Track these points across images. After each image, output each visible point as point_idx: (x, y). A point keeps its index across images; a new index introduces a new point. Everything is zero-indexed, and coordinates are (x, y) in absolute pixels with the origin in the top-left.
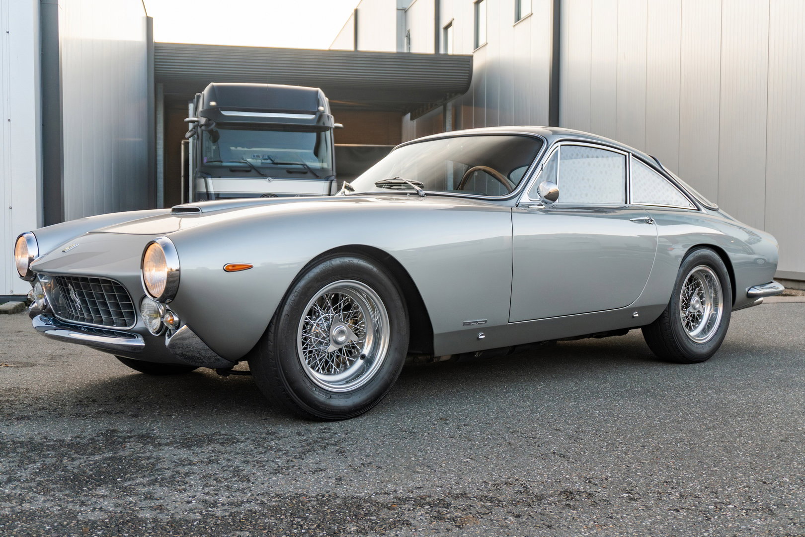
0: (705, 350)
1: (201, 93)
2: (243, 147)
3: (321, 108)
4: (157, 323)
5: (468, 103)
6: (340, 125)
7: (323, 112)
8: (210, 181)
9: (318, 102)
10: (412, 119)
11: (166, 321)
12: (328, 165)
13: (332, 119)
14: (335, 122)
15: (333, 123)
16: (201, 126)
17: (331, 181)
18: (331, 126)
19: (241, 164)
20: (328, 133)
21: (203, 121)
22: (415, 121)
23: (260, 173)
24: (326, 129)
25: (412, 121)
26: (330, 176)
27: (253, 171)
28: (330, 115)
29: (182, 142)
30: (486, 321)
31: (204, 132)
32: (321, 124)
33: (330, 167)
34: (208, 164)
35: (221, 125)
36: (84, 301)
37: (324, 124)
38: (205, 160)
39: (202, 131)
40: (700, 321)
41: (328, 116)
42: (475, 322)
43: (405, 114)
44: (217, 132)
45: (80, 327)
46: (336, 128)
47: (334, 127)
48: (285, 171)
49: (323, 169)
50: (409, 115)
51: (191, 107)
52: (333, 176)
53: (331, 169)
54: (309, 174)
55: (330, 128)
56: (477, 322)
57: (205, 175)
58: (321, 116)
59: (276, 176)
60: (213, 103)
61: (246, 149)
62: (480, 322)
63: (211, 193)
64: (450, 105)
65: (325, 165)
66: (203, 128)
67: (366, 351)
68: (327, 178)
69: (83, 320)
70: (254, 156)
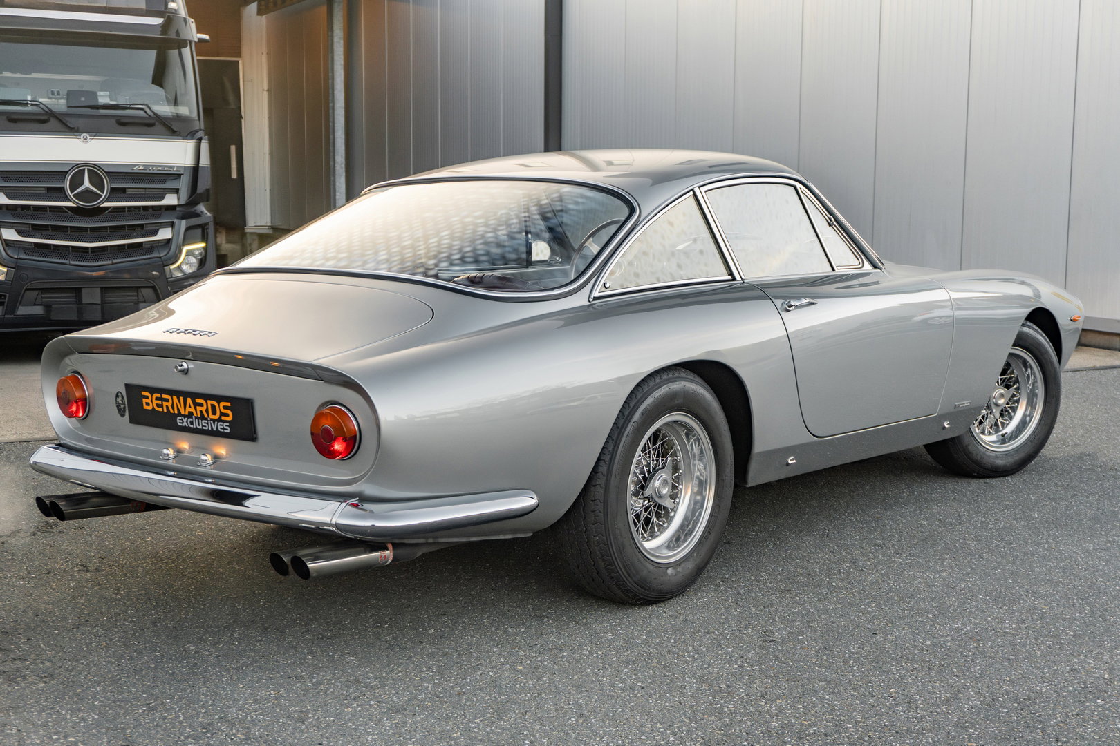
2: (14, 72)
3: (172, 5)
6: (206, 37)
7: (176, 11)
10: (260, 13)
12: (191, 111)
13: (193, 26)
14: (199, 31)
15: (193, 33)
17: (200, 140)
18: (191, 39)
19: (29, 108)
20: (186, 52)
23: (67, 126)
24: (181, 44)
25: (260, 17)
26: (197, 131)
27: (53, 121)
28: (187, 17)
32: (173, 36)
33: (195, 115)
37: (178, 33)
41: (185, 21)
46: (201, 40)
47: (196, 40)
48: (113, 121)
49: (178, 118)
50: (253, 7)
52: (200, 130)
53: (197, 119)
54: (158, 127)
55: (191, 42)
58: (170, 19)
59: (97, 132)
65: (184, 111)
68: (189, 135)
70: (53, 93)
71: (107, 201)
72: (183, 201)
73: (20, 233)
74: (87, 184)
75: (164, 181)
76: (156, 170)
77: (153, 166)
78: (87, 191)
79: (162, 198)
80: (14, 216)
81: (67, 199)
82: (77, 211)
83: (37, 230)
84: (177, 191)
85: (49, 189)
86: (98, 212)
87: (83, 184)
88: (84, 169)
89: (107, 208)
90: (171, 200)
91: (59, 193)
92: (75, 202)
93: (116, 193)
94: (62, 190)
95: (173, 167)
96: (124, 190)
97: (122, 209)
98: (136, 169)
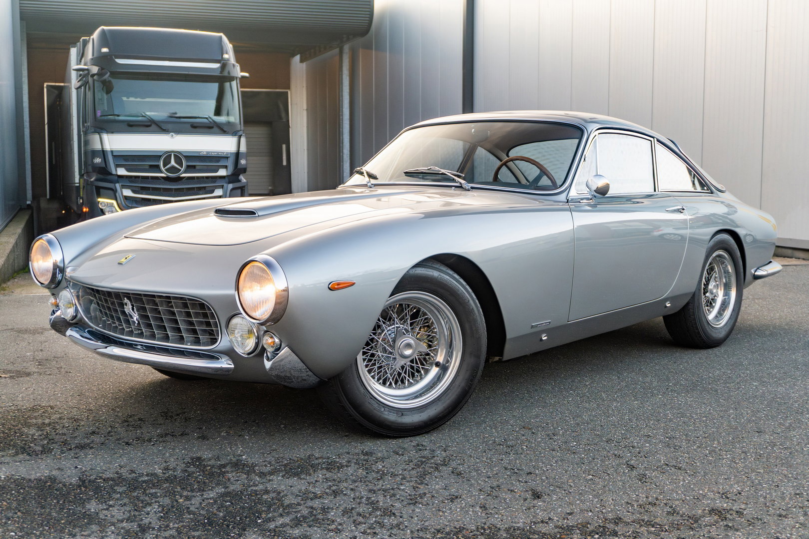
0: (722, 334)
1: (90, 37)
2: (136, 98)
3: (226, 56)
4: (251, 343)
5: (368, 47)
6: (246, 74)
7: (228, 60)
8: (105, 137)
9: (222, 51)
10: (302, 61)
11: (266, 344)
12: (235, 119)
13: (238, 68)
14: (242, 71)
15: (238, 72)
16: (93, 76)
17: (240, 137)
18: (237, 76)
19: (140, 118)
20: (234, 83)
21: (95, 69)
22: (305, 63)
23: (162, 128)
24: (231, 79)
25: (302, 64)
26: (239, 131)
27: (153, 126)
28: (235, 63)
29: (45, 86)
30: (550, 322)
31: (95, 82)
32: (225, 74)
33: (238, 121)
34: (103, 118)
35: (114, 74)
36: (144, 317)
37: (229, 73)
38: (99, 114)
39: (94, 81)
40: (714, 305)
41: (234, 65)
42: (542, 324)
43: (294, 55)
44: (110, 82)
45: (136, 345)
46: (243, 77)
47: (240, 76)
48: (189, 126)
49: (229, 123)
50: (298, 57)
51: (73, 52)
52: (241, 130)
53: (239, 123)
54: (216, 129)
55: (237, 78)
56: (543, 324)
57: (98, 130)
58: (224, 66)
59: (179, 132)
60: (105, 50)
61: (138, 99)
62: (545, 323)
63: (107, 151)
64: (346, 48)
65: (232, 119)
66: (95, 77)
67: (440, 358)
68: (234, 134)
69: (141, 335)
70: (153, 108)
71: (185, 172)
72: (229, 173)
73: (134, 192)
74: (173, 163)
75: (218, 161)
76: (213, 154)
77: (212, 152)
78: (173, 167)
79: (216, 171)
80: (131, 182)
81: (161, 172)
82: (167, 179)
83: (144, 190)
84: (226, 167)
85: (151, 166)
86: (179, 179)
87: (170, 163)
88: (171, 155)
89: (184, 177)
90: (222, 172)
91: (156, 168)
92: (166, 174)
93: (190, 168)
94: (158, 167)
95: (224, 153)
96: (194, 167)
97: (193, 178)
98: (201, 154)
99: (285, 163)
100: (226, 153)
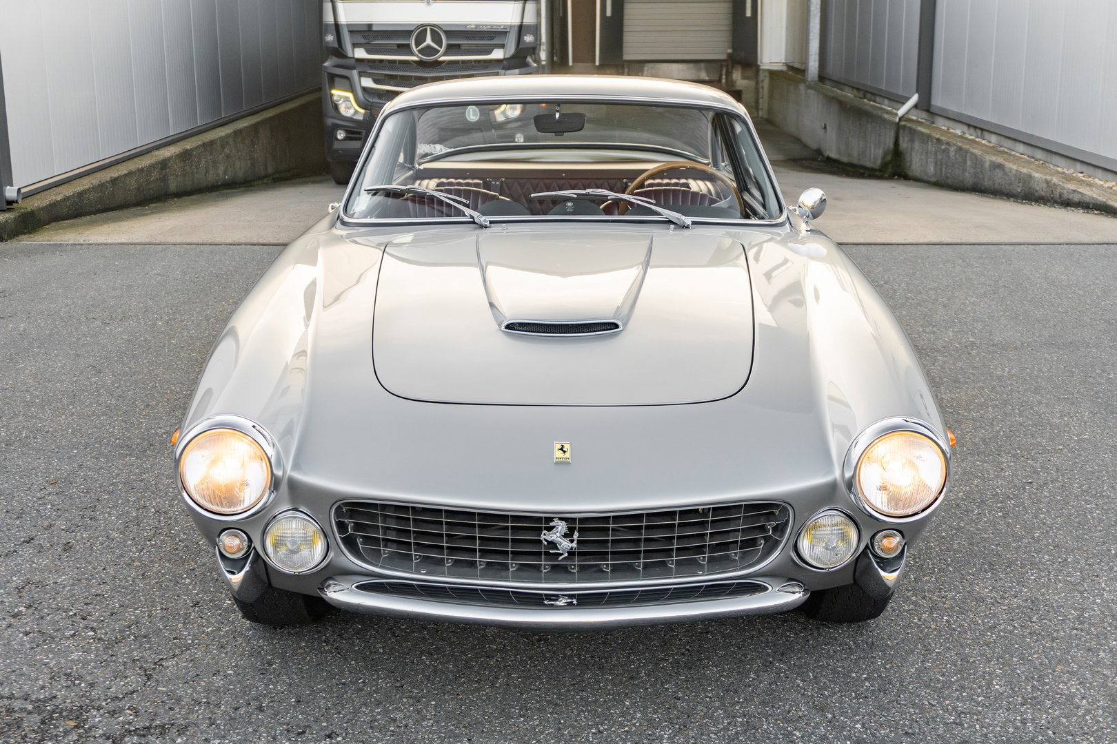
8: (341, 5)
17: (525, 2)
63: (342, 25)
71: (445, 54)
72: (507, 56)
73: (376, 81)
74: (429, 41)
75: (492, 38)
76: (485, 29)
77: (483, 25)
78: (429, 47)
79: (489, 52)
80: (372, 68)
81: (412, 54)
82: (421, 64)
83: (391, 79)
84: (502, 46)
85: (399, 46)
86: (437, 64)
87: (425, 41)
88: (426, 29)
89: (443, 62)
90: (498, 54)
91: (405, 49)
92: (418, 57)
93: (452, 49)
94: (408, 46)
95: (500, 26)
96: (459, 46)
97: (457, 62)
98: (469, 28)
99: (749, 14)
100: (504, 26)
